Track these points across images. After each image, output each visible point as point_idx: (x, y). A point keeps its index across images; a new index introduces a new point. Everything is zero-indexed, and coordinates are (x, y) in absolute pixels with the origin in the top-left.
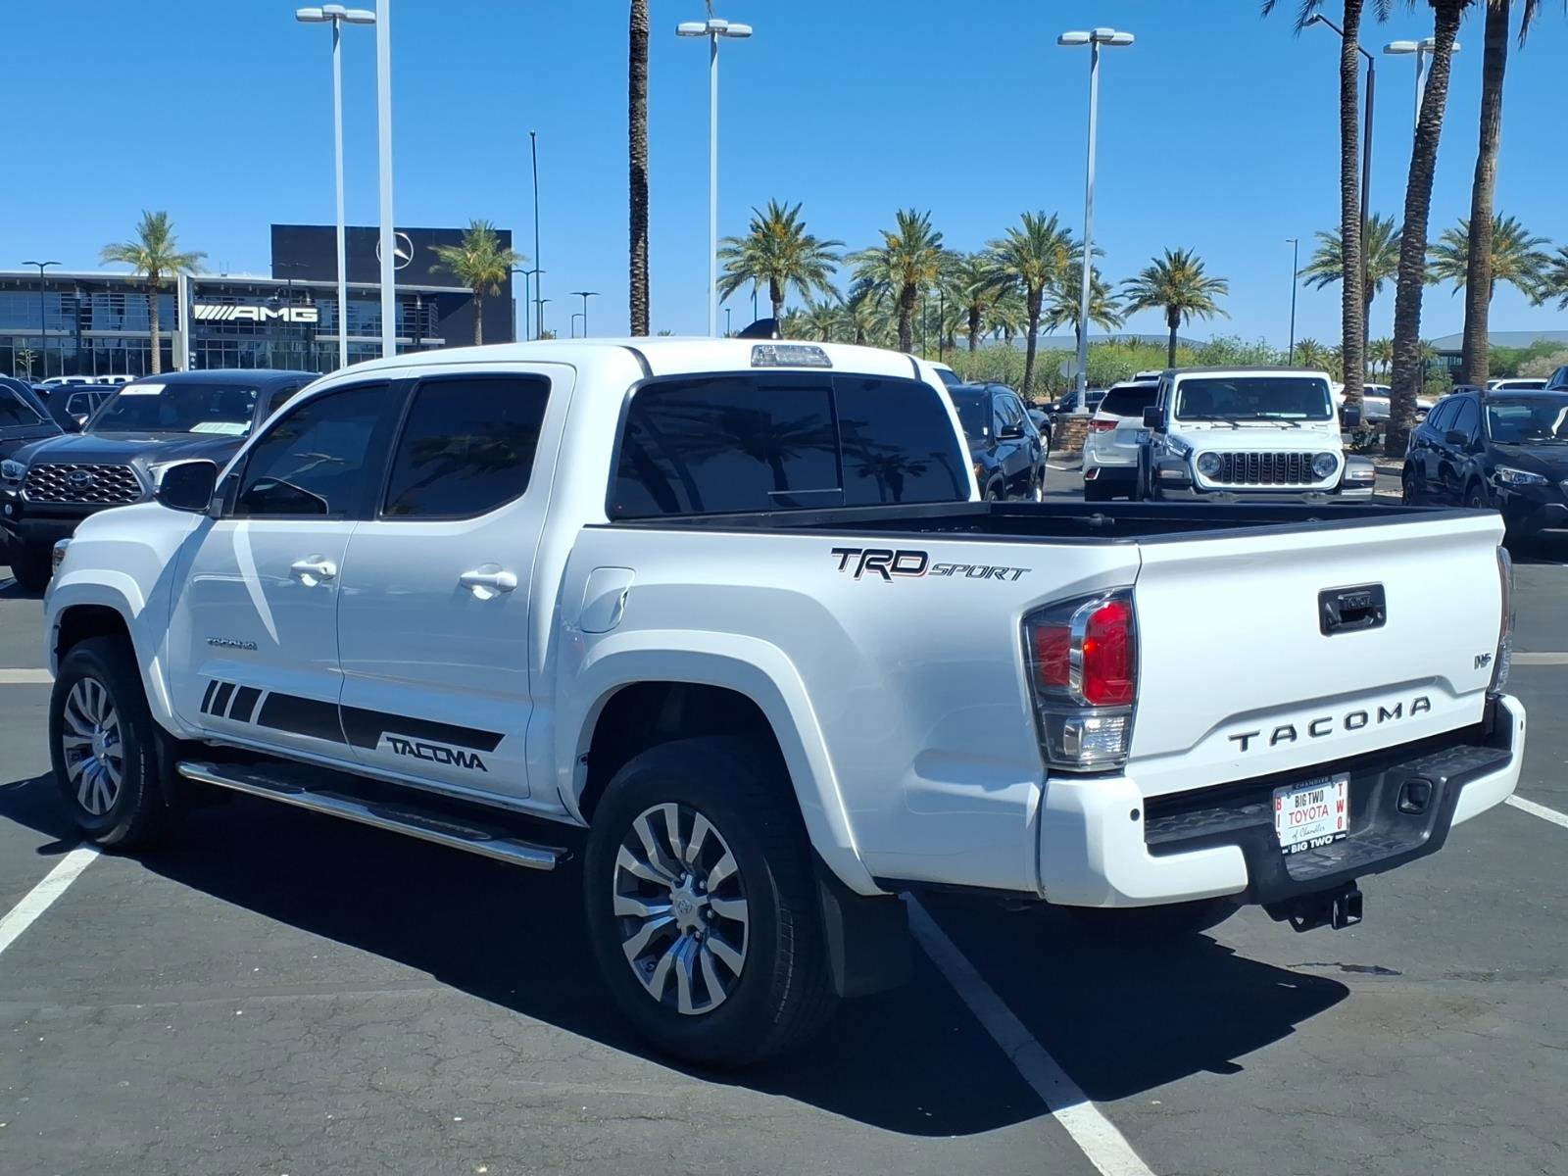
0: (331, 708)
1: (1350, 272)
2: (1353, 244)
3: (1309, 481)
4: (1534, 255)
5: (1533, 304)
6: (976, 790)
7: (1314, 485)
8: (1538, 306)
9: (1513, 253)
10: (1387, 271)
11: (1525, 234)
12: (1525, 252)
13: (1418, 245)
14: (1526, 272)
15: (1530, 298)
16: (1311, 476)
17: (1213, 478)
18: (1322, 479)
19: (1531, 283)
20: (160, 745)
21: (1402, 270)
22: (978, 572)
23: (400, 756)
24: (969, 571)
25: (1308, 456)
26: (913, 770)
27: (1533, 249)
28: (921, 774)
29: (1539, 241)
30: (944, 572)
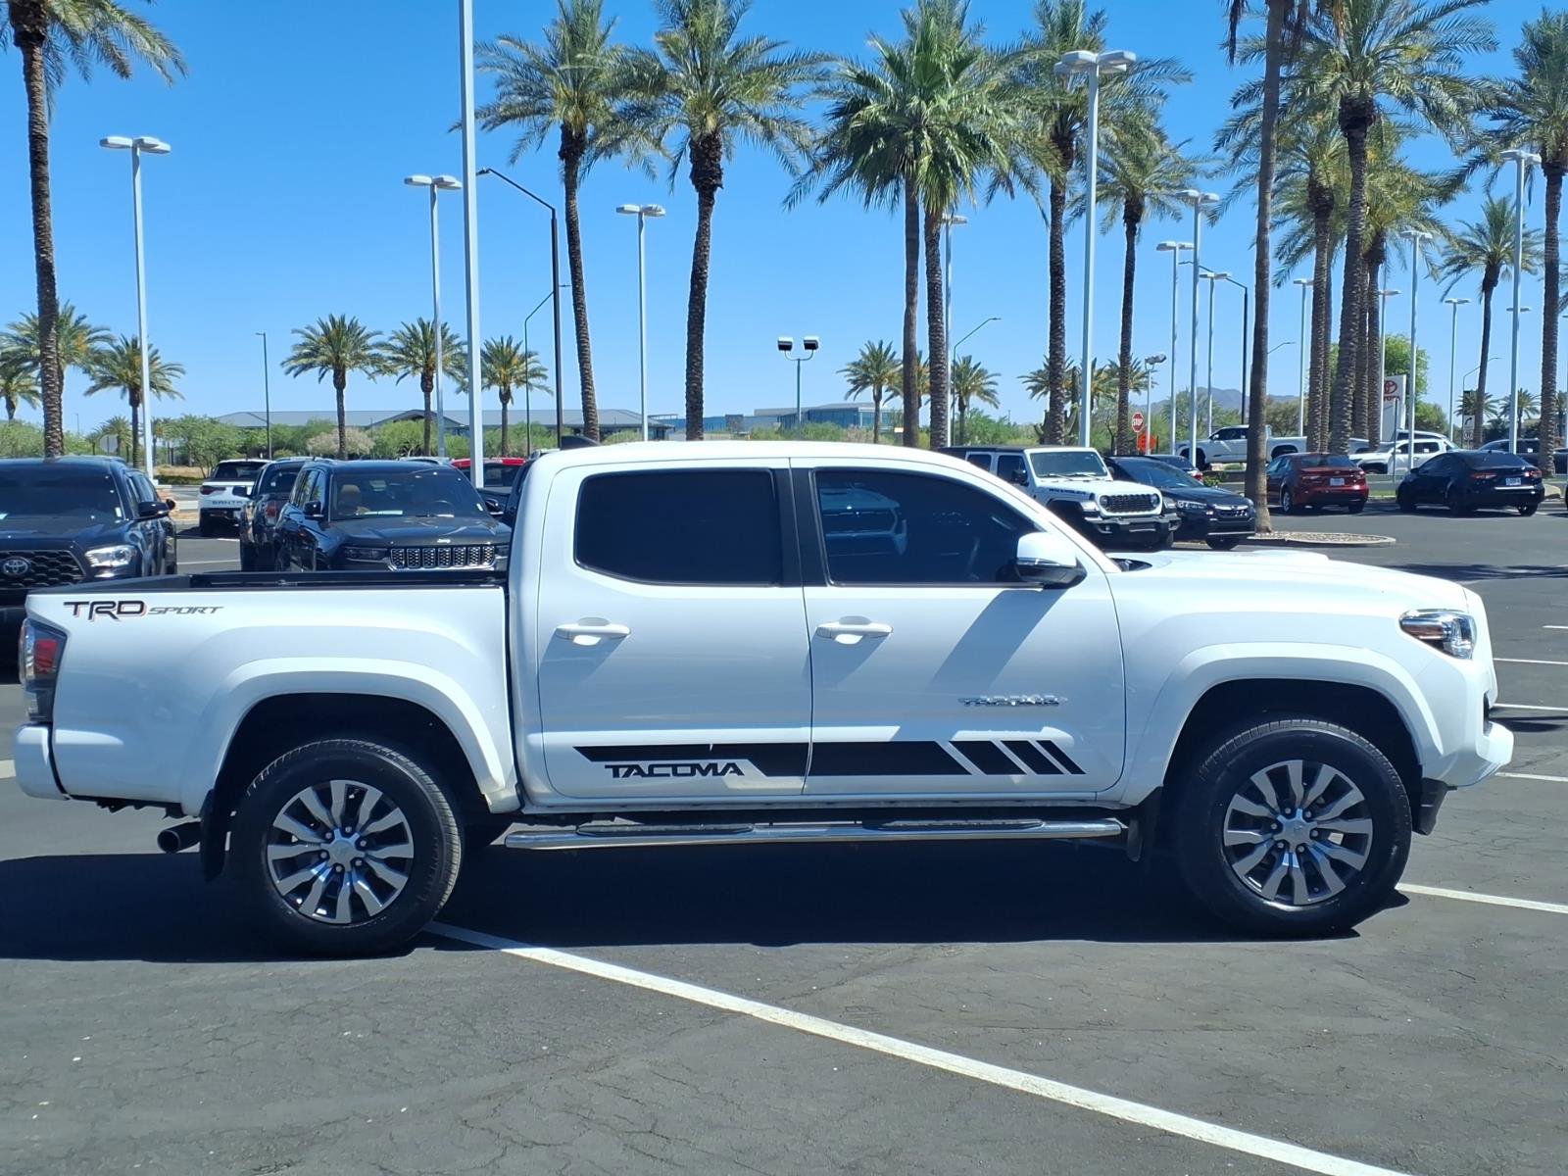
10: (358, 363)
16: (1150, 507)
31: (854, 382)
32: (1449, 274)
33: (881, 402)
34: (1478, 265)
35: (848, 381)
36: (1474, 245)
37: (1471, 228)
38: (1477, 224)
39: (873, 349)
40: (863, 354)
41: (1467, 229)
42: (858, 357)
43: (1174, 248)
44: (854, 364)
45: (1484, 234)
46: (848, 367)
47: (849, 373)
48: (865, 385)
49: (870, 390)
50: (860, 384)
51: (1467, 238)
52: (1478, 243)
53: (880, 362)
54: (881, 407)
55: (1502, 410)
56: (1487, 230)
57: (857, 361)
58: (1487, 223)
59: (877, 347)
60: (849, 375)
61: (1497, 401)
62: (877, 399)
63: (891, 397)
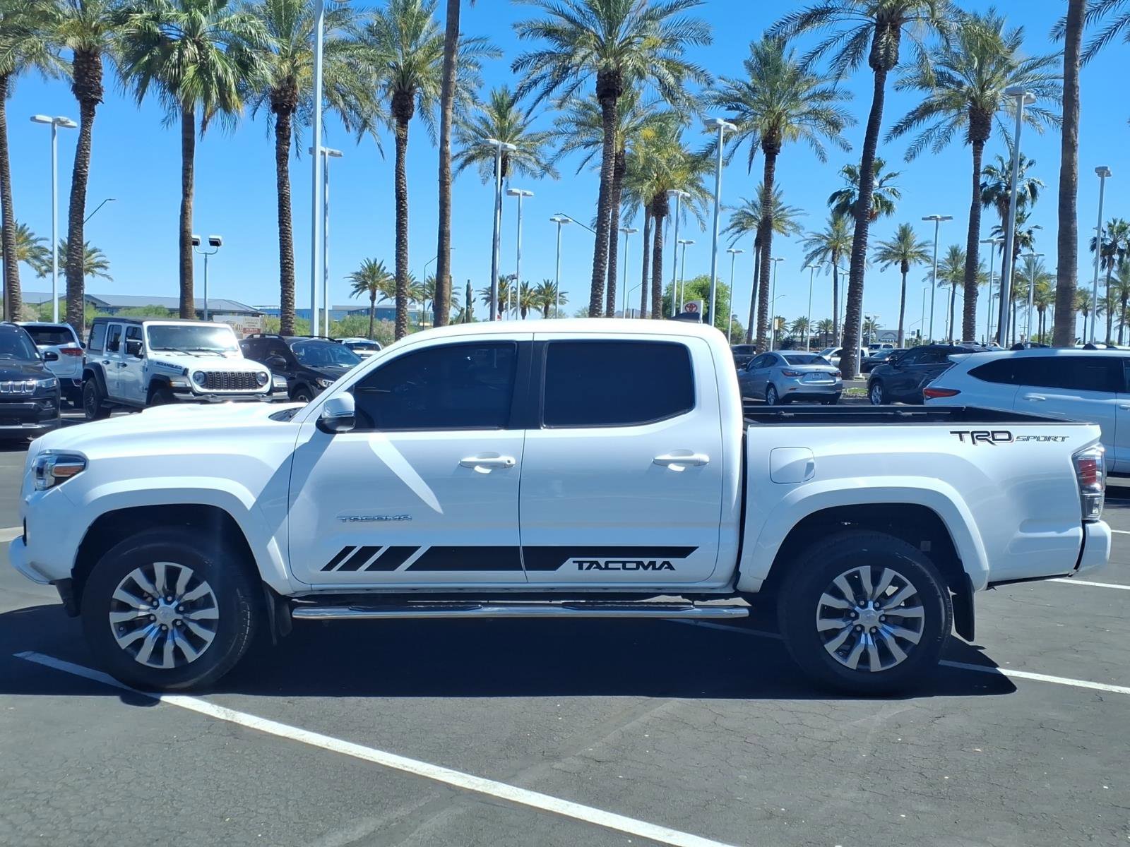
0: (515, 550)
1: (11, 254)
2: (11, 237)
3: (256, 388)
4: (39, 247)
5: (38, 277)
6: (1053, 534)
7: (258, 390)
8: (41, 277)
9: (26, 245)
11: (32, 234)
12: (34, 245)
13: (79, 242)
14: (36, 257)
15: (37, 273)
16: (256, 385)
17: (202, 386)
18: (262, 386)
19: (38, 263)
20: (272, 601)
21: (70, 257)
22: (1042, 439)
23: (584, 573)
24: (1038, 439)
25: (254, 373)
26: (1018, 530)
27: (39, 243)
28: (1021, 531)
29: (41, 239)
30: (1024, 440)
31: (357, 286)
32: (734, 234)
33: (376, 301)
34: (752, 228)
35: (352, 285)
36: (750, 215)
37: (749, 204)
38: (753, 201)
39: (370, 263)
40: (363, 267)
41: (745, 204)
42: (359, 269)
43: (519, 194)
44: (357, 273)
45: (756, 207)
46: (351, 275)
47: (353, 279)
48: (364, 288)
49: (367, 293)
50: (361, 287)
51: (745, 210)
52: (752, 213)
53: (375, 273)
54: (376, 304)
55: (792, 329)
56: (758, 205)
57: (359, 271)
58: (759, 200)
59: (373, 263)
60: (353, 281)
61: (789, 324)
62: (373, 298)
63: (384, 298)
